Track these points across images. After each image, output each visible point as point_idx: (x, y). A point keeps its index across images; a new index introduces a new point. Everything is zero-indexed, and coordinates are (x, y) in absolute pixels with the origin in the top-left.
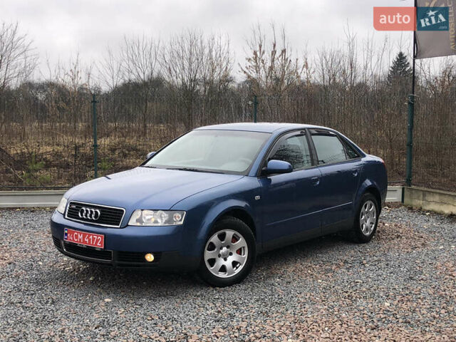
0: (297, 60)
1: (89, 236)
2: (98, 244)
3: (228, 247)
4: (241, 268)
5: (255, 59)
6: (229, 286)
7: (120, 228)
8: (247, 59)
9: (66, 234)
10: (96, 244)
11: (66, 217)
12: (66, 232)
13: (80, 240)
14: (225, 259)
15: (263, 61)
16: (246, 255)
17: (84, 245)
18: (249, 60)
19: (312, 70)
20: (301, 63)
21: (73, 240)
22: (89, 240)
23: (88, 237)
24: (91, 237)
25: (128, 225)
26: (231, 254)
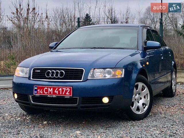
0: (42, 14)
1: (59, 88)
2: (67, 94)
3: (139, 94)
4: (147, 107)
5: (17, 13)
6: (142, 119)
7: (83, 81)
8: (12, 13)
9: (36, 90)
10: (65, 94)
11: (32, 79)
12: (36, 88)
13: (50, 92)
14: (138, 102)
15: (21, 14)
16: (149, 99)
17: (54, 96)
18: (13, 13)
19: (50, 20)
20: (44, 16)
21: (43, 93)
22: (59, 92)
23: (58, 90)
24: (61, 89)
25: (88, 79)
26: (141, 99)
